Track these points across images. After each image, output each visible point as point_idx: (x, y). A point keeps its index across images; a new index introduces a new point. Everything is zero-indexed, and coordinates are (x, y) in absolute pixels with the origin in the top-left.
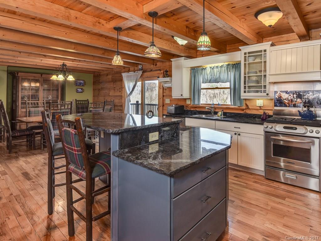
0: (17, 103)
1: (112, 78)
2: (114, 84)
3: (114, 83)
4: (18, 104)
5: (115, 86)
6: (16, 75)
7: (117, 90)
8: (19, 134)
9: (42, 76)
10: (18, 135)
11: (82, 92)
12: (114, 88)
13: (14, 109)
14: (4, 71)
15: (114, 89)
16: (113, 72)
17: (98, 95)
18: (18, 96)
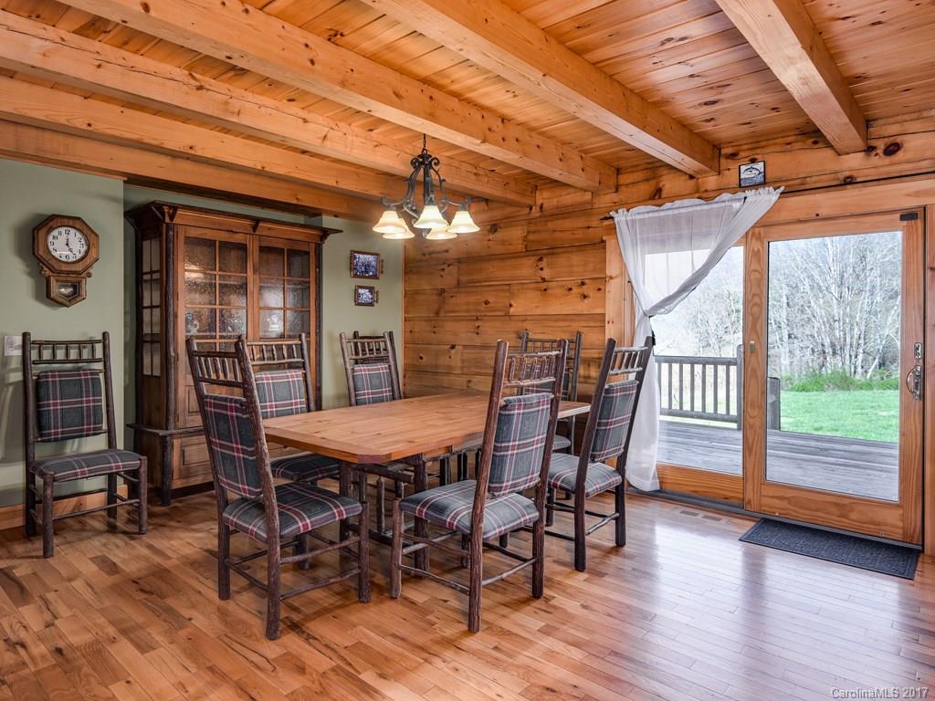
0: (172, 350)
1: (525, 239)
2: (543, 264)
3: (541, 259)
4: (175, 350)
5: (546, 274)
6: (167, 220)
7: (563, 291)
8: (308, 521)
9: (255, 228)
10: (305, 526)
11: (371, 304)
12: (544, 280)
13: (147, 372)
14: (114, 199)
15: (544, 285)
16: (535, 212)
17: (437, 313)
18: (176, 316)
